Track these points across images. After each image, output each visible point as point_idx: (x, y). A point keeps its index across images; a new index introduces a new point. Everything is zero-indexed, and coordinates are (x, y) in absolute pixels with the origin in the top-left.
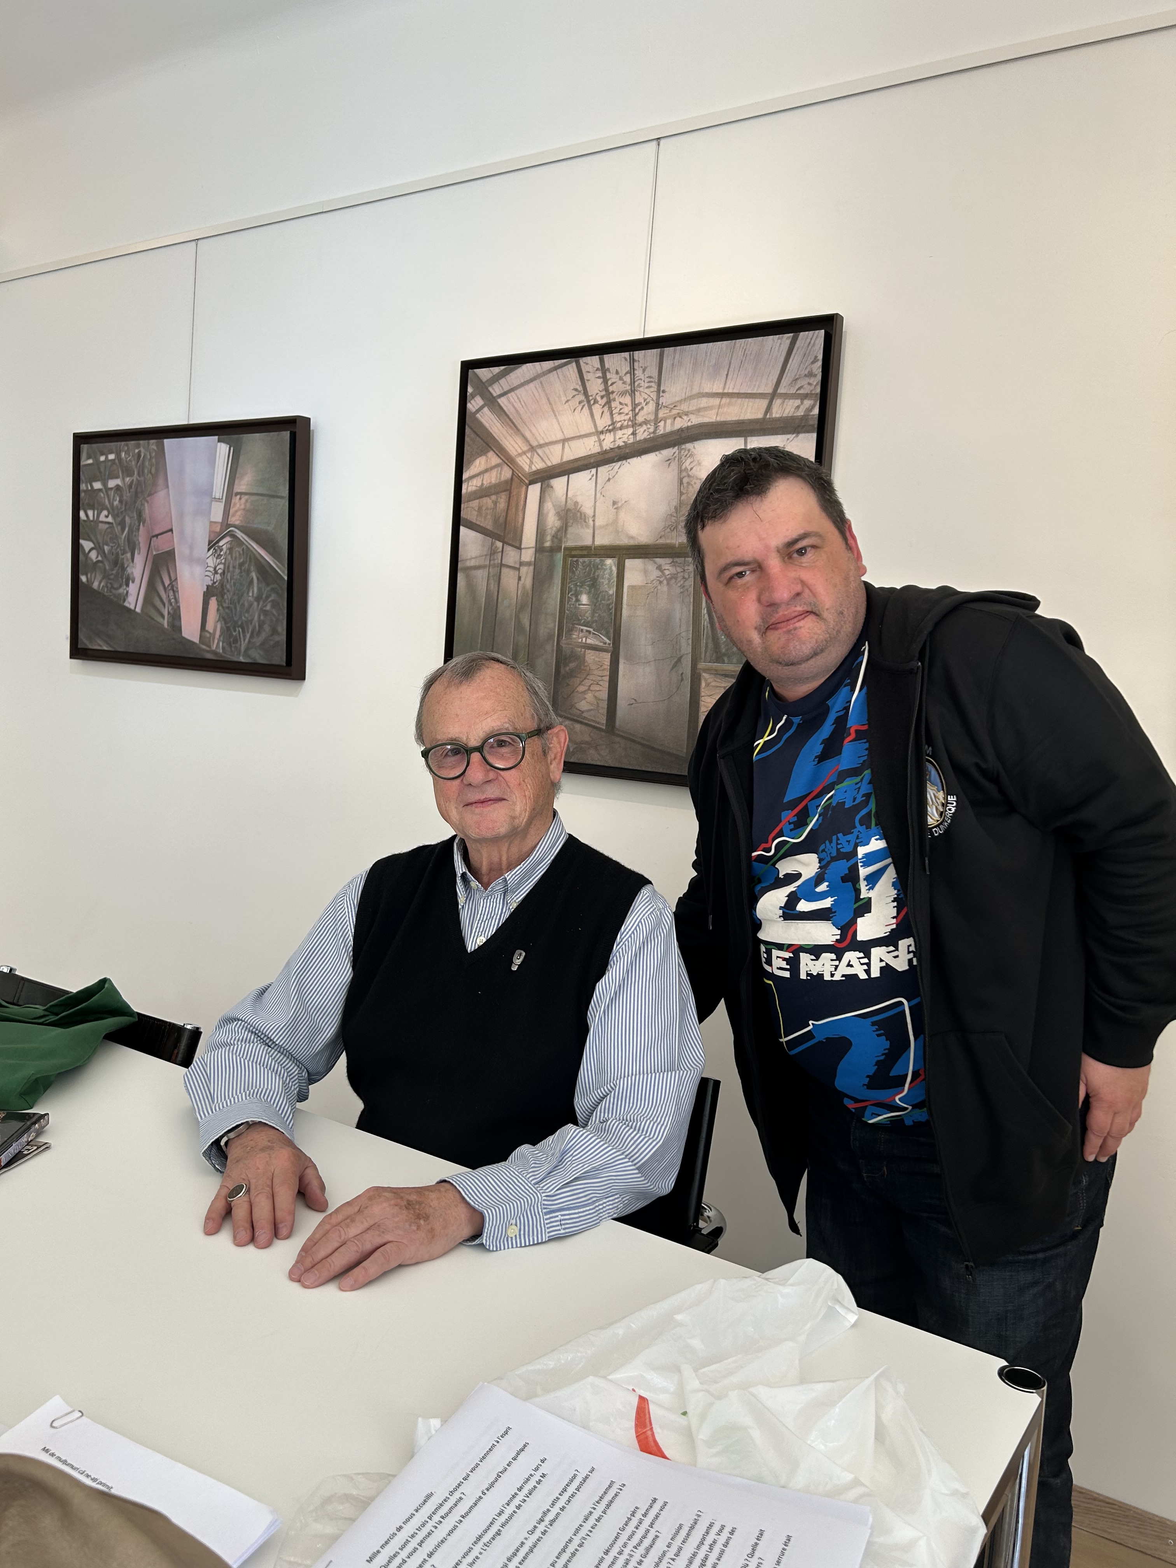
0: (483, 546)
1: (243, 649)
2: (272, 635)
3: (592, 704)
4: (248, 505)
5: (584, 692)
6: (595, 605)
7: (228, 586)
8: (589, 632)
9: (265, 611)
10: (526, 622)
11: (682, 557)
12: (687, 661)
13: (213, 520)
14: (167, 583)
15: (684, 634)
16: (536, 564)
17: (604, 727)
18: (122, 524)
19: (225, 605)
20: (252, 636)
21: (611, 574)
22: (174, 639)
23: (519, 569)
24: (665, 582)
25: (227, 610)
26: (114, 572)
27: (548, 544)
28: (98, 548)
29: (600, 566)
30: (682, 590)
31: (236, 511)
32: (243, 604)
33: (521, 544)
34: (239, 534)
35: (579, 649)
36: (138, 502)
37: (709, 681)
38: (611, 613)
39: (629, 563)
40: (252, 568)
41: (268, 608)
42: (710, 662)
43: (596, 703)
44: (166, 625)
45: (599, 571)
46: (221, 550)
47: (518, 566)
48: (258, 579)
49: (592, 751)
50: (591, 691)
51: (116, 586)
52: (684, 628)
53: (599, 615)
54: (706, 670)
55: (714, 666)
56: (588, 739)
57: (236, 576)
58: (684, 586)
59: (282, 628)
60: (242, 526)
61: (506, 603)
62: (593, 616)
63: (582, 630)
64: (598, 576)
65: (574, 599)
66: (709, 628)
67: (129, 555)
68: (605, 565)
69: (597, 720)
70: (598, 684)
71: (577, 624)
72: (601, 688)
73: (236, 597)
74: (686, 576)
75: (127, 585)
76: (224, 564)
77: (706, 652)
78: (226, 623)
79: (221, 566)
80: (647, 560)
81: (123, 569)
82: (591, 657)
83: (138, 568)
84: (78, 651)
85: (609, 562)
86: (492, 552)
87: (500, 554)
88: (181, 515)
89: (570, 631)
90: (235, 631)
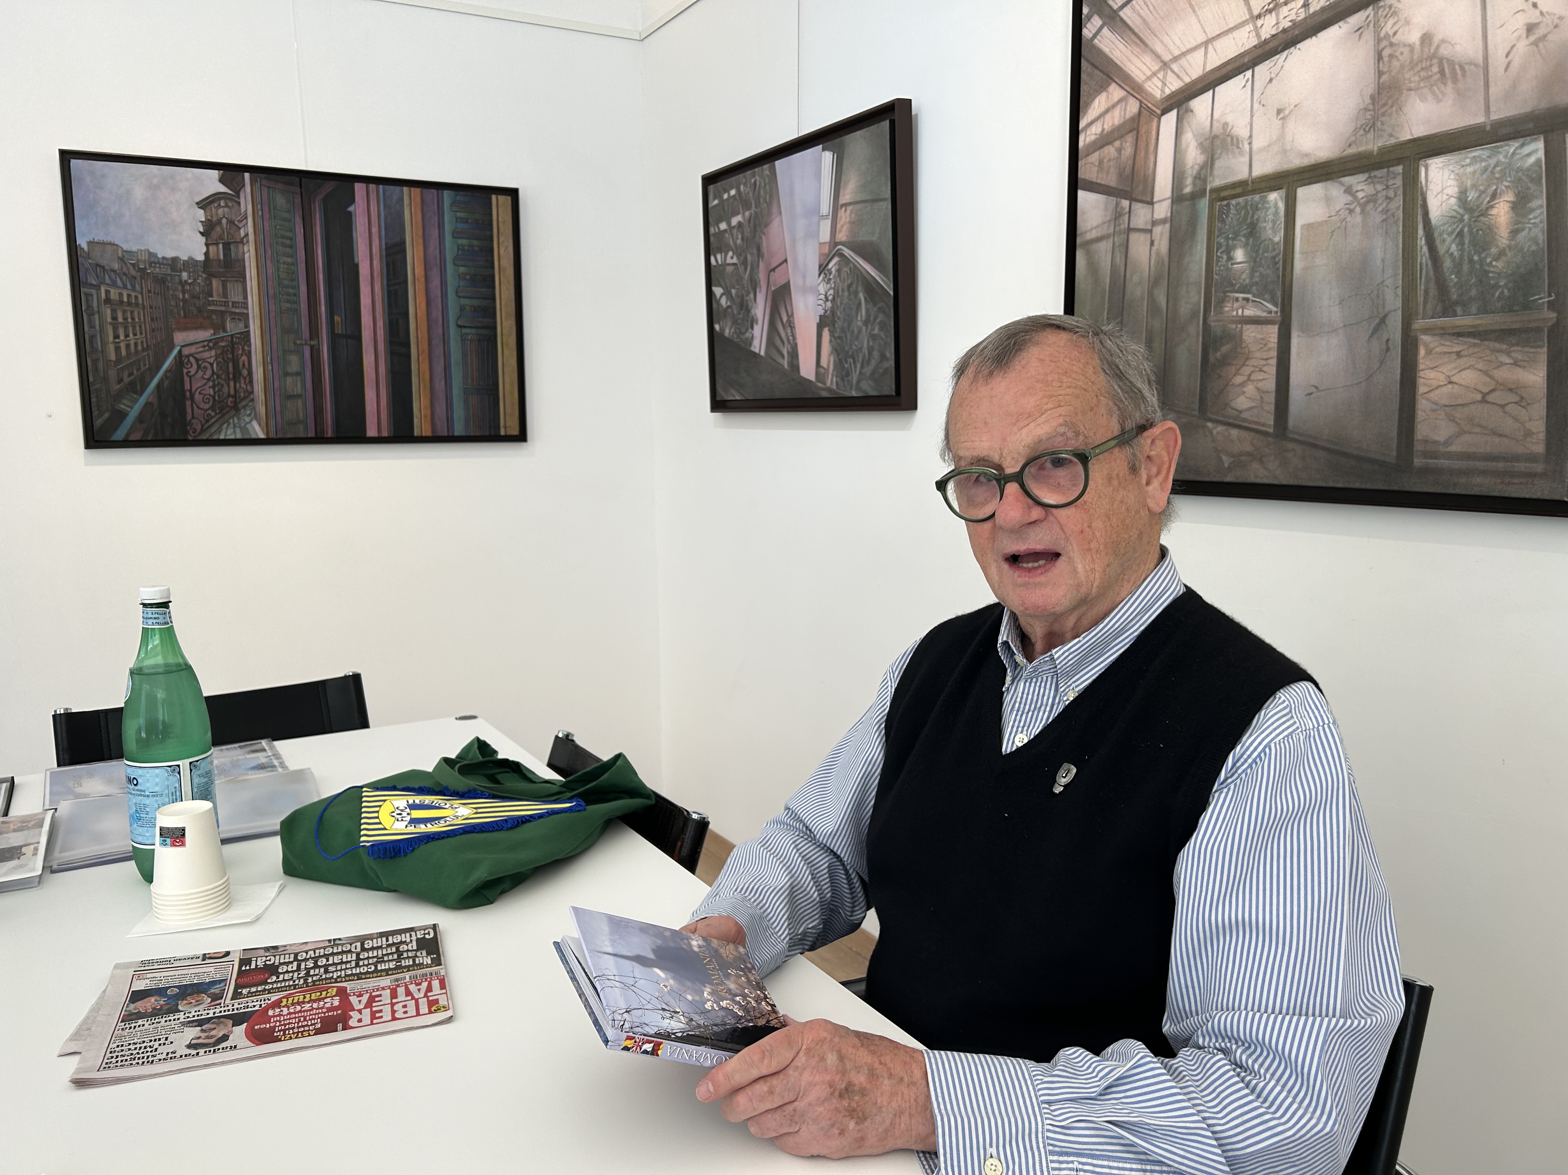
0: (1106, 209)
1: (854, 382)
2: (881, 362)
3: (1253, 400)
4: (853, 216)
5: (1243, 384)
6: (1255, 261)
7: (839, 313)
8: (1247, 300)
9: (875, 335)
10: (1162, 300)
11: (1383, 168)
12: (1395, 321)
13: (822, 241)
14: (785, 319)
15: (1389, 282)
16: (1172, 219)
17: (1271, 431)
18: (744, 263)
19: (837, 335)
20: (862, 367)
21: (1276, 213)
22: (793, 380)
23: (1151, 231)
24: (1358, 210)
25: (838, 341)
26: (741, 316)
27: (1188, 190)
28: (727, 293)
29: (1260, 206)
30: (1384, 217)
31: (842, 226)
32: (853, 332)
33: (1152, 197)
34: (847, 252)
35: (1234, 326)
36: (757, 237)
37: (1431, 346)
38: (1278, 269)
39: (1302, 192)
40: (860, 288)
41: (876, 331)
42: (1432, 317)
43: (1259, 397)
44: (786, 366)
45: (1259, 212)
46: (830, 273)
47: (1149, 227)
48: (865, 299)
49: (1256, 465)
50: (1253, 381)
51: (743, 330)
52: (1389, 272)
53: (1261, 273)
54: (1427, 331)
55: (1439, 323)
56: (1248, 448)
57: (846, 301)
58: (1388, 211)
59: (890, 353)
60: (849, 242)
61: (1135, 279)
62: (1252, 276)
63: (1237, 299)
64: (1258, 220)
65: (1225, 257)
66: (1430, 266)
67: (752, 295)
68: (1268, 202)
69: (1262, 420)
70: (1261, 370)
71: (1230, 292)
72: (1266, 376)
73: (846, 325)
74: (1391, 194)
75: (752, 328)
76: (834, 289)
77: (1425, 303)
78: (838, 355)
79: (831, 292)
80: (1329, 183)
81: (748, 311)
82: (1250, 333)
83: (760, 309)
84: (718, 405)
85: (1273, 196)
86: (1117, 215)
87: (1127, 215)
88: (794, 241)
89: (1221, 302)
90: (846, 362)
